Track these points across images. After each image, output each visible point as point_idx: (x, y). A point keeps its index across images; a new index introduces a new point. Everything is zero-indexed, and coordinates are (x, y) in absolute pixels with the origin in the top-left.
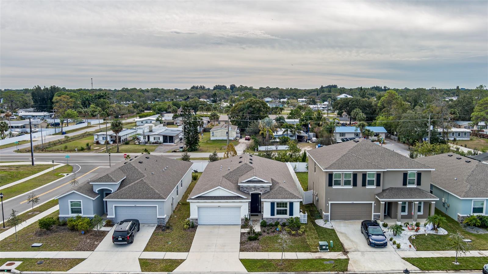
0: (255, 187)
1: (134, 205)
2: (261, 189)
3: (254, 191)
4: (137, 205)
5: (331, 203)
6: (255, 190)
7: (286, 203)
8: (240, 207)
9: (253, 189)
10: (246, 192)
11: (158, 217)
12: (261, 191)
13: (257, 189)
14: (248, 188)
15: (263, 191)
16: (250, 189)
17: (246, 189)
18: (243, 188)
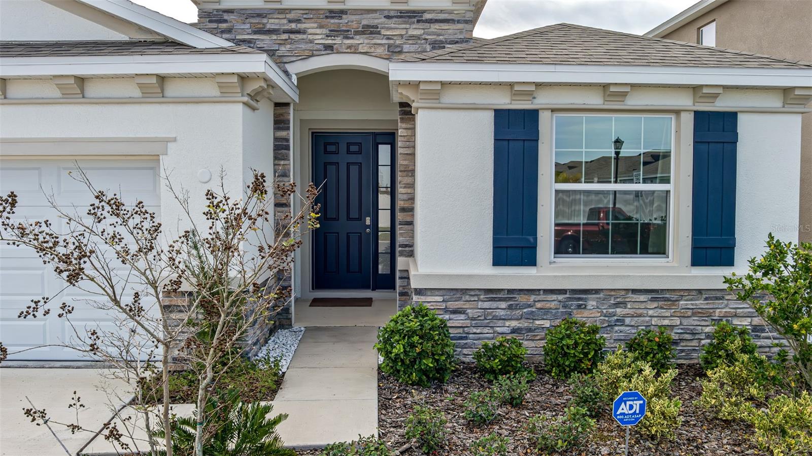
0: (336, 17)
13: (357, 33)
14: (273, 27)
15: (413, 48)
16: (293, 36)
17: (255, 33)
18: (226, 21)
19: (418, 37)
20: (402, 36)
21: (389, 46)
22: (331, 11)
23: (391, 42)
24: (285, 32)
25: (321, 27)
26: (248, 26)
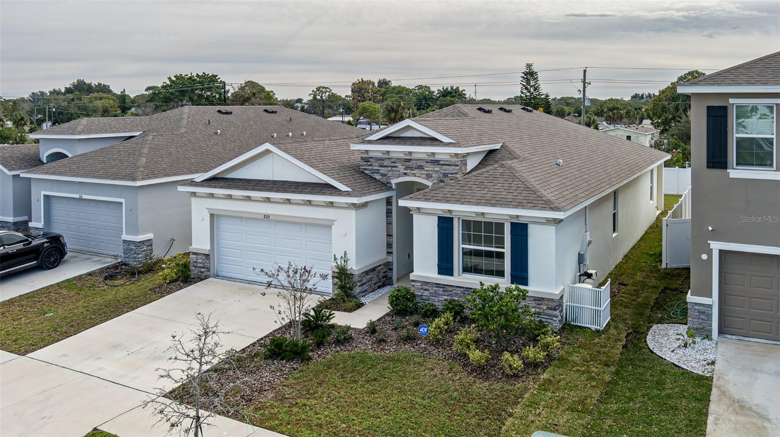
0: (408, 162)
1: (77, 196)
2: (429, 168)
3: (405, 174)
4: (84, 197)
5: (721, 251)
6: (409, 171)
7: (500, 227)
8: (327, 226)
9: (402, 169)
10: (378, 177)
11: (125, 237)
12: (429, 177)
13: (415, 168)
14: (387, 165)
15: (436, 175)
16: (393, 168)
17: (380, 166)
18: (370, 162)
19: (438, 171)
20: (432, 170)
21: (427, 174)
22: (406, 159)
23: (428, 172)
24: (390, 167)
25: (402, 165)
26: (377, 164)
